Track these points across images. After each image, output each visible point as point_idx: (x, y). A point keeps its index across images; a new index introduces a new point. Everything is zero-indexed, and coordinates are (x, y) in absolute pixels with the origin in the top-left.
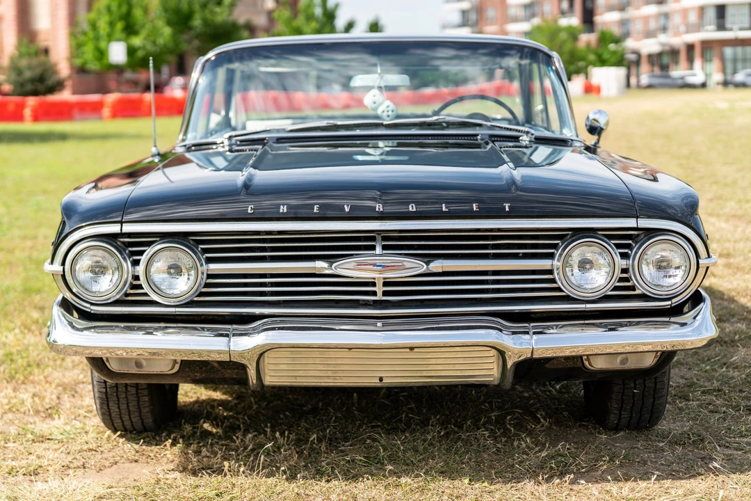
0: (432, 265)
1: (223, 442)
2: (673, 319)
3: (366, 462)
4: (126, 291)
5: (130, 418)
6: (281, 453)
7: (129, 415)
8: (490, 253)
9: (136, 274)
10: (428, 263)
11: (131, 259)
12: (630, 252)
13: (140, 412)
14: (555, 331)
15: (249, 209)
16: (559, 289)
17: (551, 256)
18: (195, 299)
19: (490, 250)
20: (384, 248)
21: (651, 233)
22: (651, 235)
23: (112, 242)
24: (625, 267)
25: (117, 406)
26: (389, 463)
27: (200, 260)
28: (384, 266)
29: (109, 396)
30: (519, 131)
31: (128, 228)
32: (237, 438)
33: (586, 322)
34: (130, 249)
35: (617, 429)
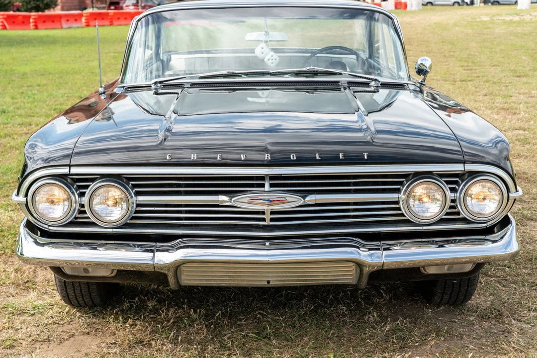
0: (308, 199)
1: (152, 316)
2: (488, 237)
3: (257, 338)
4: (76, 215)
5: (83, 299)
6: (194, 327)
7: (83, 297)
8: (352, 189)
9: (83, 203)
10: (304, 198)
11: (78, 192)
12: (457, 187)
13: (90, 295)
14: (398, 248)
15: (168, 156)
16: (403, 215)
17: (398, 191)
18: (128, 222)
19: (352, 186)
20: (271, 185)
21: (473, 174)
22: (474, 176)
23: (63, 180)
24: (453, 198)
25: (73, 291)
26: (274, 338)
27: (130, 194)
28: (271, 201)
29: (66, 285)
30: (369, 79)
31: (74, 170)
32: (163, 312)
33: (423, 240)
34: (78, 184)
35: (439, 305)
